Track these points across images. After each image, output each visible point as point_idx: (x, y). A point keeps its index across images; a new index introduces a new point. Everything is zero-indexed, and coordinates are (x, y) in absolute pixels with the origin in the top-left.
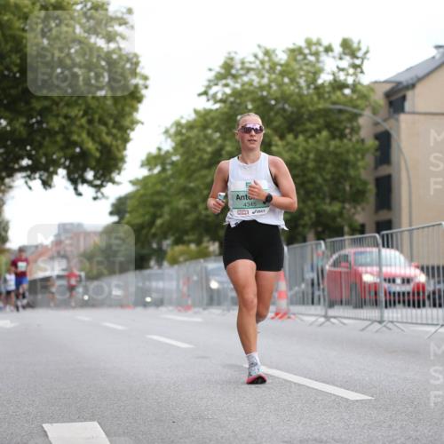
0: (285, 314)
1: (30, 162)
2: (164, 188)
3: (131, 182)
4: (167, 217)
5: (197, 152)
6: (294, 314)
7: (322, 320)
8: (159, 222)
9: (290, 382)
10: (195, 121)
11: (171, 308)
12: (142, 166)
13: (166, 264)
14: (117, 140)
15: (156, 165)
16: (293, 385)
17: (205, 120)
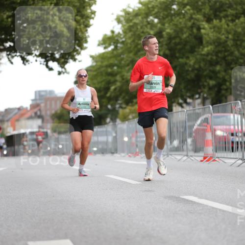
0: (211, 158)
1: (12, 44)
2: (116, 62)
3: (91, 56)
4: (118, 84)
5: (142, 34)
6: (218, 158)
7: (240, 162)
8: (113, 88)
9: (216, 209)
10: (139, 9)
11: (123, 154)
12: (99, 45)
13: (118, 121)
14: (80, 25)
15: (110, 45)
16: (218, 211)
17: (149, 8)
